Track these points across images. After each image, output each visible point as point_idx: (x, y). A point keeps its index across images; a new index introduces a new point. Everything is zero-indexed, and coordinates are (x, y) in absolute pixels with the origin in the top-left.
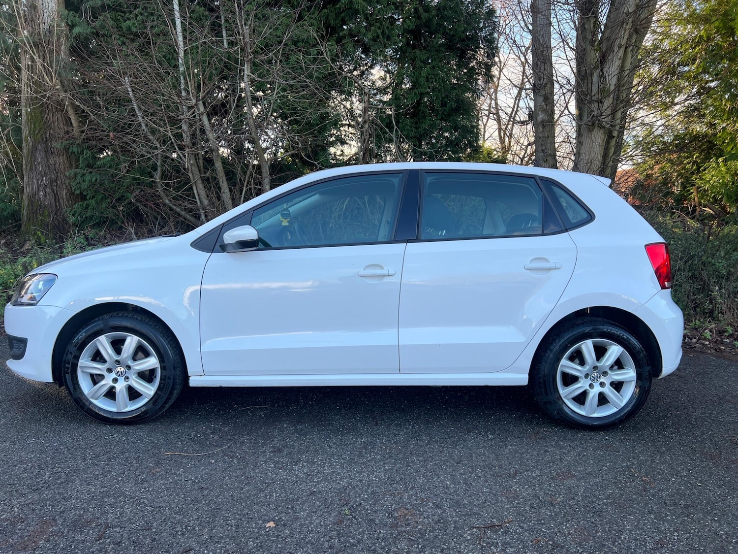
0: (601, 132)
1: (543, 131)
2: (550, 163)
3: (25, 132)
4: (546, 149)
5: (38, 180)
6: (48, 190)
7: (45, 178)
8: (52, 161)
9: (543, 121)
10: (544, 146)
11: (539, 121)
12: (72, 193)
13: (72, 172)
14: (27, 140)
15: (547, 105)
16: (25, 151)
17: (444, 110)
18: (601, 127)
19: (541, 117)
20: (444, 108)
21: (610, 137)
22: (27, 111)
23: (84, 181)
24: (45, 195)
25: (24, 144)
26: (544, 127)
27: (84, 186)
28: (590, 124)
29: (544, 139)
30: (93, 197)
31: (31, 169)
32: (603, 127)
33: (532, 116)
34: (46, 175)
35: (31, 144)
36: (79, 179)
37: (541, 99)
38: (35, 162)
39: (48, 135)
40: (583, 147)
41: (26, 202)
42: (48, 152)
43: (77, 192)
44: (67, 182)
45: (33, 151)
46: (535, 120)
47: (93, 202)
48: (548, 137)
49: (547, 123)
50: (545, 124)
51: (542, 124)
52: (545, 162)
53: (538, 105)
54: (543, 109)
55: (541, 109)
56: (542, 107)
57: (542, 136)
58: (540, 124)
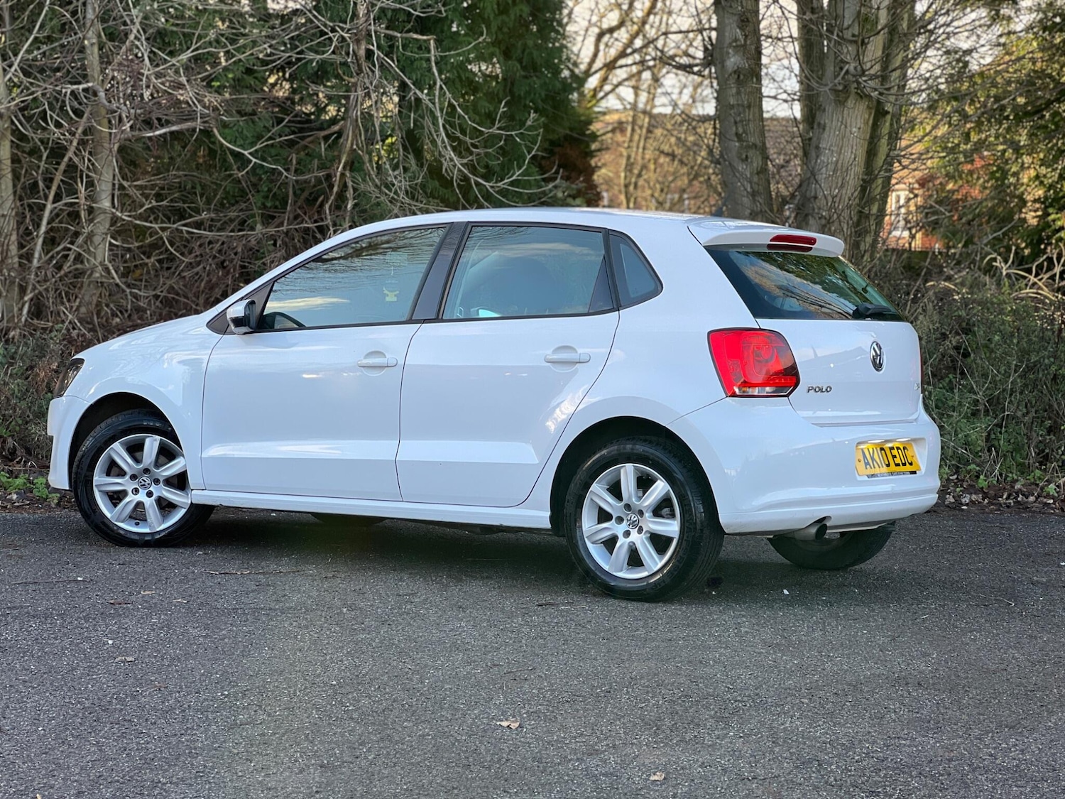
0: (862, 106)
1: (738, 93)
2: (755, 165)
4: (744, 132)
9: (737, 72)
10: (740, 126)
11: (730, 70)
15: (746, 36)
17: (503, 22)
18: (862, 96)
19: (734, 61)
20: (504, 17)
21: (879, 113)
26: (739, 82)
28: (840, 88)
29: (741, 109)
32: (866, 96)
33: (712, 56)
37: (732, 22)
40: (826, 135)
46: (719, 66)
48: (749, 107)
49: (744, 75)
50: (742, 77)
51: (736, 76)
52: (743, 160)
53: (727, 34)
54: (739, 43)
55: (734, 44)
56: (736, 40)
57: (735, 103)
58: (731, 74)
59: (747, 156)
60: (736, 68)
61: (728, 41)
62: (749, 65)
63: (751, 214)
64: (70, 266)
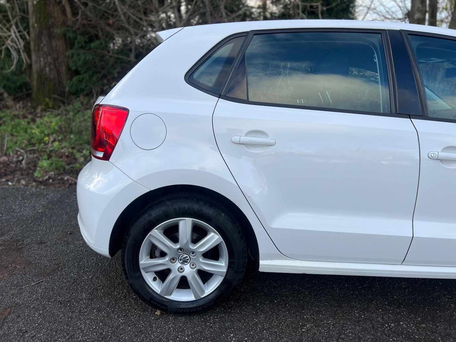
3: (32, 20)
5: (44, 59)
6: (52, 66)
7: (49, 57)
8: (54, 44)
12: (69, 69)
13: (69, 53)
14: (33, 27)
16: (32, 35)
22: (33, 3)
23: (79, 60)
24: (50, 70)
25: (31, 30)
27: (79, 63)
30: (86, 72)
31: (38, 50)
34: (50, 54)
35: (37, 30)
36: (75, 57)
38: (41, 43)
39: (50, 23)
41: (35, 76)
42: (51, 36)
43: (74, 68)
44: (66, 60)
45: (39, 37)
47: (86, 76)
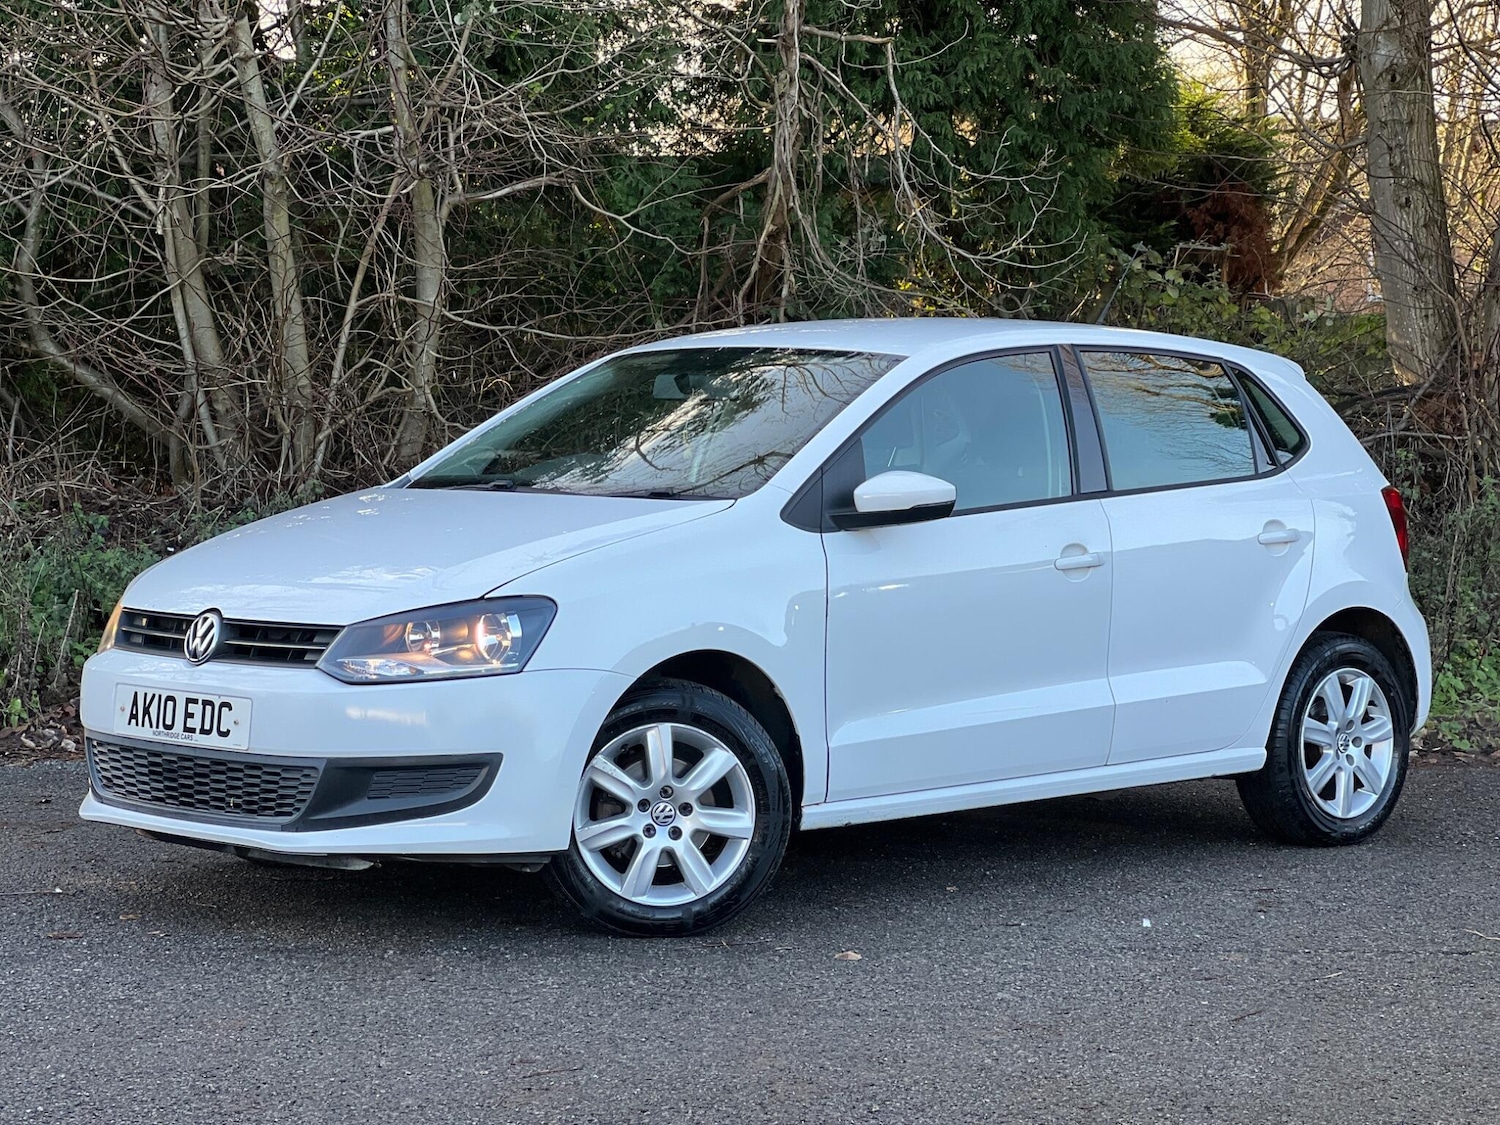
1: (1394, 102)
2: (1422, 213)
4: (1403, 162)
9: (1391, 70)
11: (1380, 68)
19: (1385, 52)
26: (1395, 86)
29: (1397, 128)
33: (1354, 48)
46: (1365, 63)
48: (1411, 123)
49: (1402, 75)
50: (1398, 78)
51: (1389, 77)
52: (1401, 206)
53: (1375, 13)
54: (1392, 26)
55: (1385, 28)
56: (1388, 22)
57: (1389, 118)
58: (1381, 75)
59: (1407, 200)
60: (1388, 64)
61: (1376, 24)
62: (1409, 59)
63: (1415, 289)
64: (383, 388)
